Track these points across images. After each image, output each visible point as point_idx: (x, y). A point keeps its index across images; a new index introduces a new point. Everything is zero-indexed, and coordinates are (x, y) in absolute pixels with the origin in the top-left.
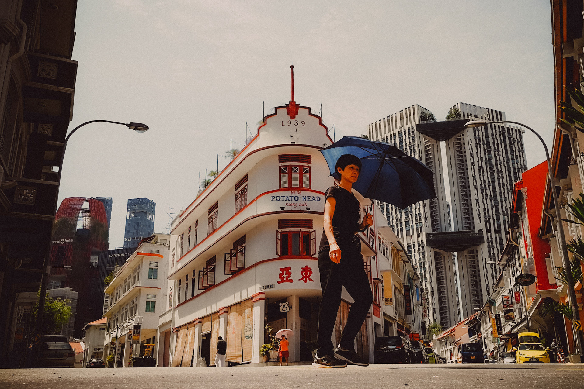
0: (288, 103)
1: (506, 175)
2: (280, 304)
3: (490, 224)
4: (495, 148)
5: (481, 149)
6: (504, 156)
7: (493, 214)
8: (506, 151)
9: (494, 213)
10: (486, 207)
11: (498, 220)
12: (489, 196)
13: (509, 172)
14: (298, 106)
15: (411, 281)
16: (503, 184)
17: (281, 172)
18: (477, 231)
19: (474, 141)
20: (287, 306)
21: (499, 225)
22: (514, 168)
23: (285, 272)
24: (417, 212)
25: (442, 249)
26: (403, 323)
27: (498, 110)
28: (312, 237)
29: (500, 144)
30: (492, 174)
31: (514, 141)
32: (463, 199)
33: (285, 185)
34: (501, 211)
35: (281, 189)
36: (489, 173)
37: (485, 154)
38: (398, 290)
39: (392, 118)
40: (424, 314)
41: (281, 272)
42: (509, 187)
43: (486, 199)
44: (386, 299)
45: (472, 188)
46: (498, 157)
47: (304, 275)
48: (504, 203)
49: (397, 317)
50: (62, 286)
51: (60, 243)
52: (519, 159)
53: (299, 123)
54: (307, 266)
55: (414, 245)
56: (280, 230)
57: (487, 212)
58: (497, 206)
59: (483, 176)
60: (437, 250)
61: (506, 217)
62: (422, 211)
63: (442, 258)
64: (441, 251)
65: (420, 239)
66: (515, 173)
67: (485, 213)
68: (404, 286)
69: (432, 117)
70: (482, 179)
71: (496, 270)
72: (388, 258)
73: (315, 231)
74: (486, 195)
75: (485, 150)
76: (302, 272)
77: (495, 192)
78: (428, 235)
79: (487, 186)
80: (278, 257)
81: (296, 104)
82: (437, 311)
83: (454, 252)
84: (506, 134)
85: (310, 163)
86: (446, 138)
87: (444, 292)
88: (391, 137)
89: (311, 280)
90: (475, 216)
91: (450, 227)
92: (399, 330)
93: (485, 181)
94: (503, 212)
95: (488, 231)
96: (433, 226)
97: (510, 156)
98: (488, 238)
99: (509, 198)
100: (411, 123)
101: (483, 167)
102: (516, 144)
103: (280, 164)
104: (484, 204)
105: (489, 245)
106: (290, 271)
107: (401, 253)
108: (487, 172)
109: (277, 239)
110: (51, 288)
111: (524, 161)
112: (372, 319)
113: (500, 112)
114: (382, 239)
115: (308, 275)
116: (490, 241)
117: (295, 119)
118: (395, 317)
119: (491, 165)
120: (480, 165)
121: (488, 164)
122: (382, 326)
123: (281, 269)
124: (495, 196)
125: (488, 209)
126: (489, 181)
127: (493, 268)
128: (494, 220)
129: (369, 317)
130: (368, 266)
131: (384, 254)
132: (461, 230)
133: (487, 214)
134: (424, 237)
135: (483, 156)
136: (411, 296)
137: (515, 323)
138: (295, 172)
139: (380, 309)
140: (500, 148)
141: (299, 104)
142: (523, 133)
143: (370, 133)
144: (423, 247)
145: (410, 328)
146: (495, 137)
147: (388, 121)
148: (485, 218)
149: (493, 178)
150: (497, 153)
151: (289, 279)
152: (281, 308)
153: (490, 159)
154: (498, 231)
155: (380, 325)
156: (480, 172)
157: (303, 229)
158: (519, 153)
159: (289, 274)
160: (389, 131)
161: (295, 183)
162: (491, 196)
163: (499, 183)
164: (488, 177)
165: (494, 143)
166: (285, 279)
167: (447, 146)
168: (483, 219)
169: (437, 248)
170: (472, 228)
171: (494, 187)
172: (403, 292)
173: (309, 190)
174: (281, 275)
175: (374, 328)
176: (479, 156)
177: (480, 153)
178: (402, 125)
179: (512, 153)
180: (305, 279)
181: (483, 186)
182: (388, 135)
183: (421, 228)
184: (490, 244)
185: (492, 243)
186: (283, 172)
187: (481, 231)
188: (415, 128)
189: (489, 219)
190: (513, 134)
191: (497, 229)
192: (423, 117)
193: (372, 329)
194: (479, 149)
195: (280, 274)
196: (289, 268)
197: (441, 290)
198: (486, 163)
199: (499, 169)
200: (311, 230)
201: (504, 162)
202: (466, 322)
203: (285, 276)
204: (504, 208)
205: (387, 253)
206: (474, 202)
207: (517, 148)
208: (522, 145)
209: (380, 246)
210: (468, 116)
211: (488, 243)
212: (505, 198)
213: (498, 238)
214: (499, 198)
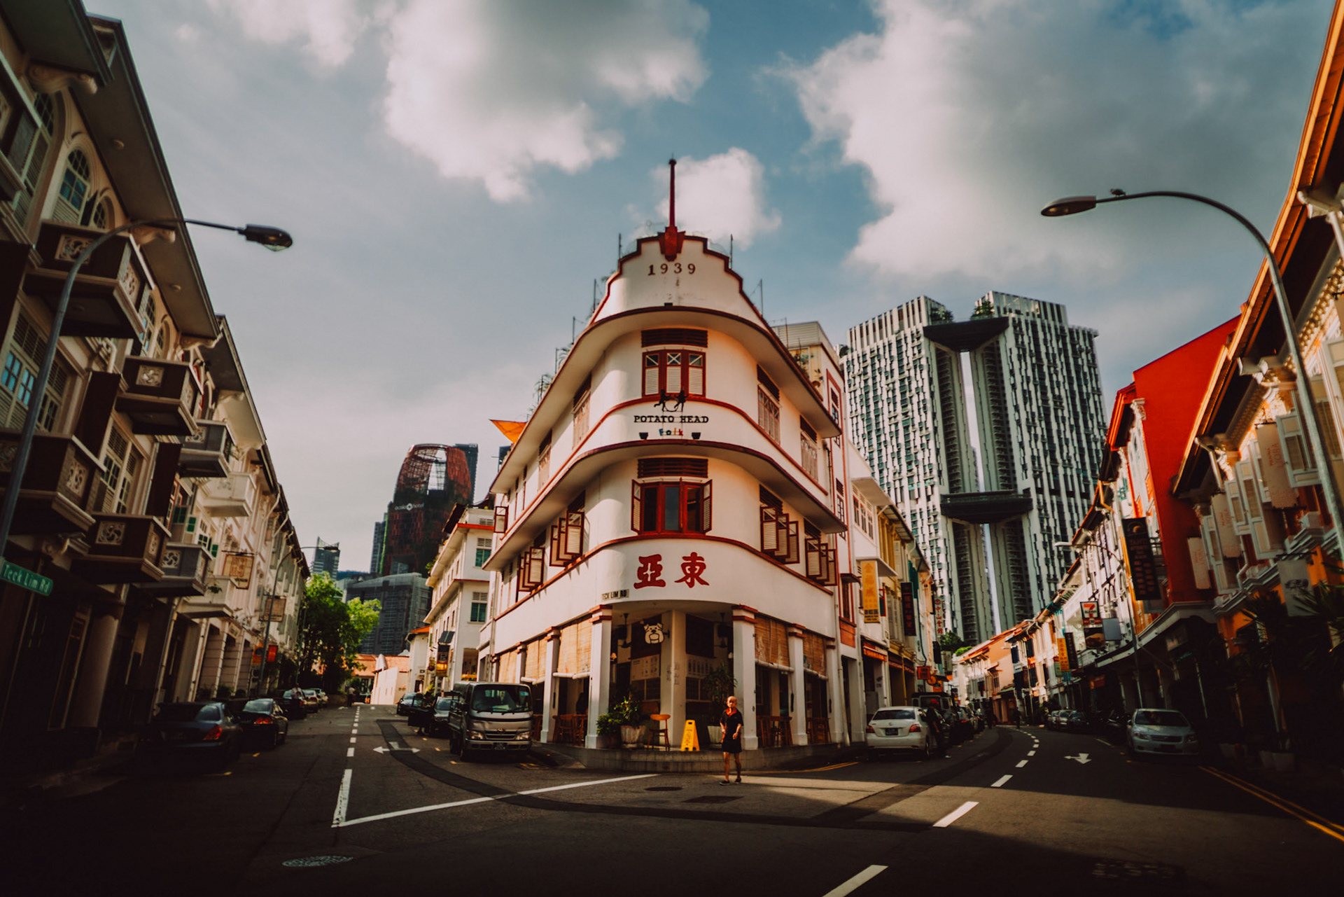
0: (664, 231)
1: (1068, 404)
2: (646, 628)
3: (1042, 480)
4: (1049, 361)
5: (1026, 364)
6: (1065, 373)
7: (1046, 466)
8: (1068, 364)
9: (1048, 463)
10: (1036, 454)
11: (1055, 474)
12: (1040, 437)
13: (1073, 399)
14: (683, 237)
15: (914, 574)
16: (1063, 418)
17: (647, 364)
18: (1020, 491)
19: (1015, 351)
20: (660, 633)
21: (1057, 482)
22: (1081, 393)
23: (649, 564)
24: (926, 462)
25: (965, 520)
26: (900, 650)
27: (1055, 302)
28: (707, 495)
29: (1057, 356)
30: (1045, 401)
31: (1081, 351)
32: (997, 442)
33: (653, 389)
34: (1060, 461)
35: (646, 399)
36: (1040, 401)
37: (1033, 371)
38: (892, 591)
39: (886, 318)
40: (938, 627)
41: (642, 565)
42: (1073, 423)
43: (1036, 441)
44: (866, 612)
45: (1013, 425)
46: (1054, 377)
47: (688, 572)
48: (1065, 447)
49: (888, 641)
50: (410, 571)
51: (406, 510)
52: (1088, 378)
53: (684, 267)
54: (694, 554)
55: (921, 513)
56: (640, 481)
57: (1036, 462)
58: (1052, 452)
59: (1031, 405)
60: (958, 521)
61: (1068, 470)
62: (933, 460)
63: (966, 533)
64: (963, 523)
65: (930, 504)
66: (1082, 401)
67: (1033, 463)
68: (902, 584)
69: (948, 315)
70: (1028, 409)
71: (1052, 552)
72: (871, 535)
73: (710, 482)
74: (1036, 435)
75: (1033, 365)
76: (683, 566)
77: (1049, 430)
78: (943, 497)
79: (1037, 421)
80: (635, 534)
81: (679, 231)
82: (959, 615)
83: (983, 523)
84: (1068, 339)
85: (705, 345)
86: (971, 348)
87: (969, 585)
88: (884, 347)
89: (703, 582)
90: (1018, 468)
91: (977, 485)
92: (893, 664)
93: (1033, 414)
94: (1064, 461)
95: (1040, 491)
96: (951, 484)
97: (1074, 374)
98: (1039, 502)
99: (1073, 440)
100: (914, 324)
101: (1030, 392)
102: (1084, 355)
103: (645, 350)
104: (1032, 449)
105: (1040, 513)
106: (659, 563)
107: (895, 526)
108: (1037, 400)
109: (633, 497)
110: (395, 573)
111: (1097, 381)
112: (838, 652)
113: (1058, 306)
114: (860, 502)
115: (696, 572)
116: (1042, 507)
117: (676, 261)
118: (885, 641)
119: (1044, 388)
120: (1025, 387)
121: (1038, 387)
122: (858, 661)
123: (641, 559)
124: (1050, 437)
125: (1039, 457)
126: (1039, 414)
127: (1048, 549)
128: (1048, 474)
129: (833, 647)
130: (831, 550)
131: (864, 528)
132: (995, 489)
133: (1037, 465)
134: (936, 501)
135: (1030, 373)
136: (915, 600)
137: (1105, 652)
138: (674, 364)
139: (854, 631)
140: (1058, 362)
141: (684, 232)
142: (1095, 336)
143: (851, 341)
144: (935, 516)
145: (912, 658)
146: (1049, 345)
147: (880, 322)
148: (1034, 472)
149: (1047, 410)
150: (1052, 369)
151: (657, 579)
152: (647, 634)
153: (1042, 378)
154: (1055, 492)
155: (855, 660)
156: (1025, 398)
157: (686, 479)
158: (1089, 368)
159: (658, 569)
160: (881, 338)
161: (673, 386)
162: (1043, 436)
163: (1057, 417)
164: (1038, 407)
165: (1047, 354)
166: (649, 580)
167: (974, 361)
168: (1030, 472)
169: (956, 518)
170: (1013, 486)
171: (1048, 424)
172: (899, 595)
173: (701, 399)
174: (641, 572)
175: (841, 667)
176: (1023, 374)
177: (1026, 370)
178: (901, 327)
179: (1078, 368)
180: (689, 580)
181: (1031, 420)
182: (880, 343)
183: (932, 486)
184: (1043, 512)
185: (1046, 511)
186: (651, 365)
187: (1027, 491)
188: (922, 332)
189: (1041, 472)
190: (1078, 339)
191: (1053, 487)
192: (933, 316)
193: (839, 670)
194: (1023, 364)
195: (640, 568)
196: (658, 557)
197: (965, 583)
198: (1035, 386)
199: (1057, 393)
200: (704, 481)
201: (1064, 383)
202: (1007, 638)
203: (649, 572)
204: (1065, 454)
205: (871, 527)
206: (1015, 446)
207: (1085, 362)
208: (1093, 356)
209: (856, 513)
210: (1005, 312)
211: (1040, 510)
212: (1067, 440)
213: (1055, 502)
214: (1056, 441)
